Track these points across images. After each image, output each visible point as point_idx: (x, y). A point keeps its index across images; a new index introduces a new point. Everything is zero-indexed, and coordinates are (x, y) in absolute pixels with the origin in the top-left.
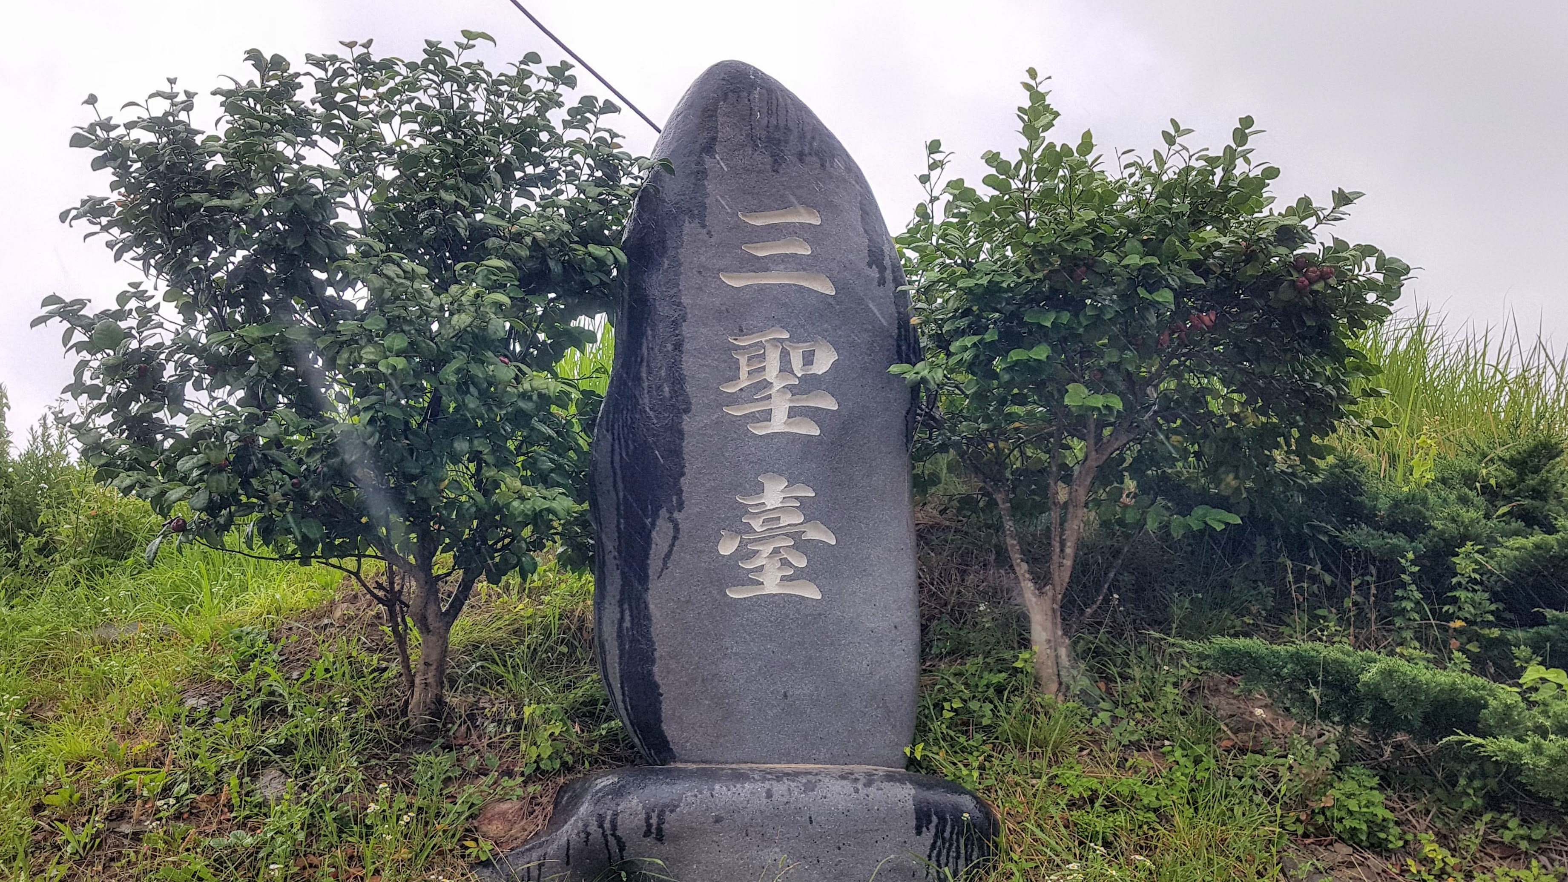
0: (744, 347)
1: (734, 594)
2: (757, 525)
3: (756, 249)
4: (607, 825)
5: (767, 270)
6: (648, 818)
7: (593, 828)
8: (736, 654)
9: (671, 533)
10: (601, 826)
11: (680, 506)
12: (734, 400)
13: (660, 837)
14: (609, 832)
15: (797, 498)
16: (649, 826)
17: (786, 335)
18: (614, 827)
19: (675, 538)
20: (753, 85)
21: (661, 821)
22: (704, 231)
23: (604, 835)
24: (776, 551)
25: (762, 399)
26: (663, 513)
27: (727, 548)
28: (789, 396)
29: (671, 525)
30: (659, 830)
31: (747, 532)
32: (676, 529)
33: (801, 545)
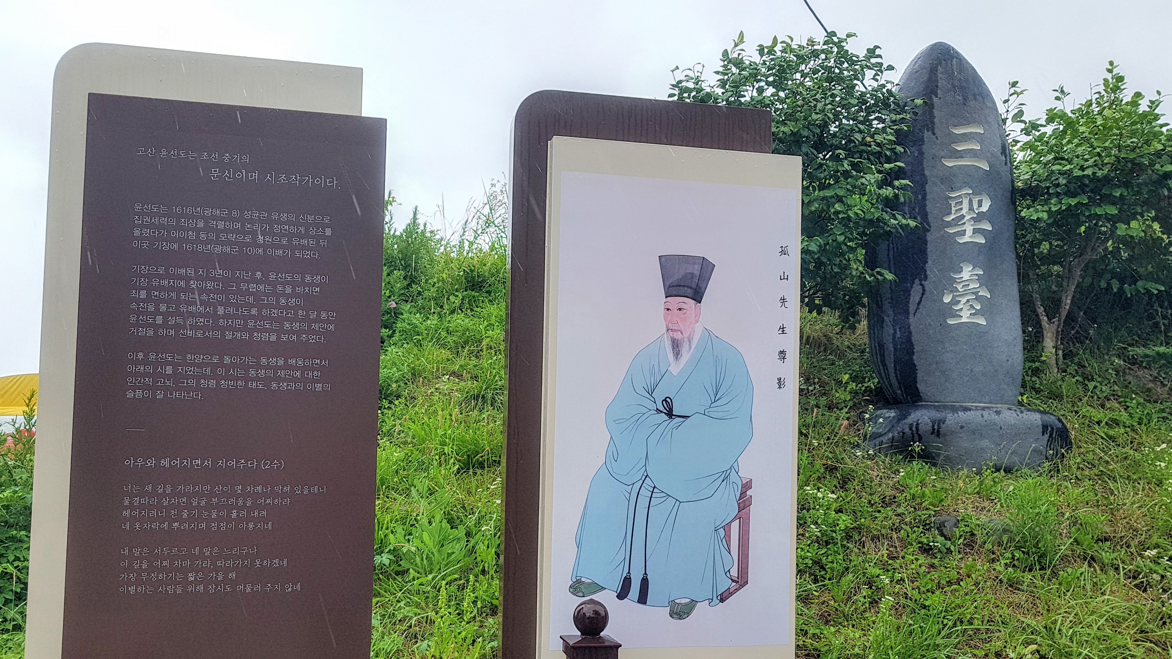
0: (953, 198)
1: (951, 322)
2: (959, 287)
3: (958, 146)
4: (914, 429)
5: (962, 157)
6: (933, 426)
7: (907, 430)
8: (951, 351)
9: (921, 291)
10: (911, 429)
11: (926, 278)
12: (949, 224)
13: (938, 435)
14: (915, 432)
15: (976, 275)
16: (934, 429)
17: (971, 192)
18: (917, 429)
19: (923, 294)
20: (953, 57)
21: (939, 428)
22: (934, 137)
23: (912, 434)
24: (968, 301)
25: (962, 224)
26: (917, 281)
27: (947, 299)
28: (973, 223)
29: (920, 287)
30: (938, 431)
31: (955, 292)
32: (924, 290)
33: (978, 298)
